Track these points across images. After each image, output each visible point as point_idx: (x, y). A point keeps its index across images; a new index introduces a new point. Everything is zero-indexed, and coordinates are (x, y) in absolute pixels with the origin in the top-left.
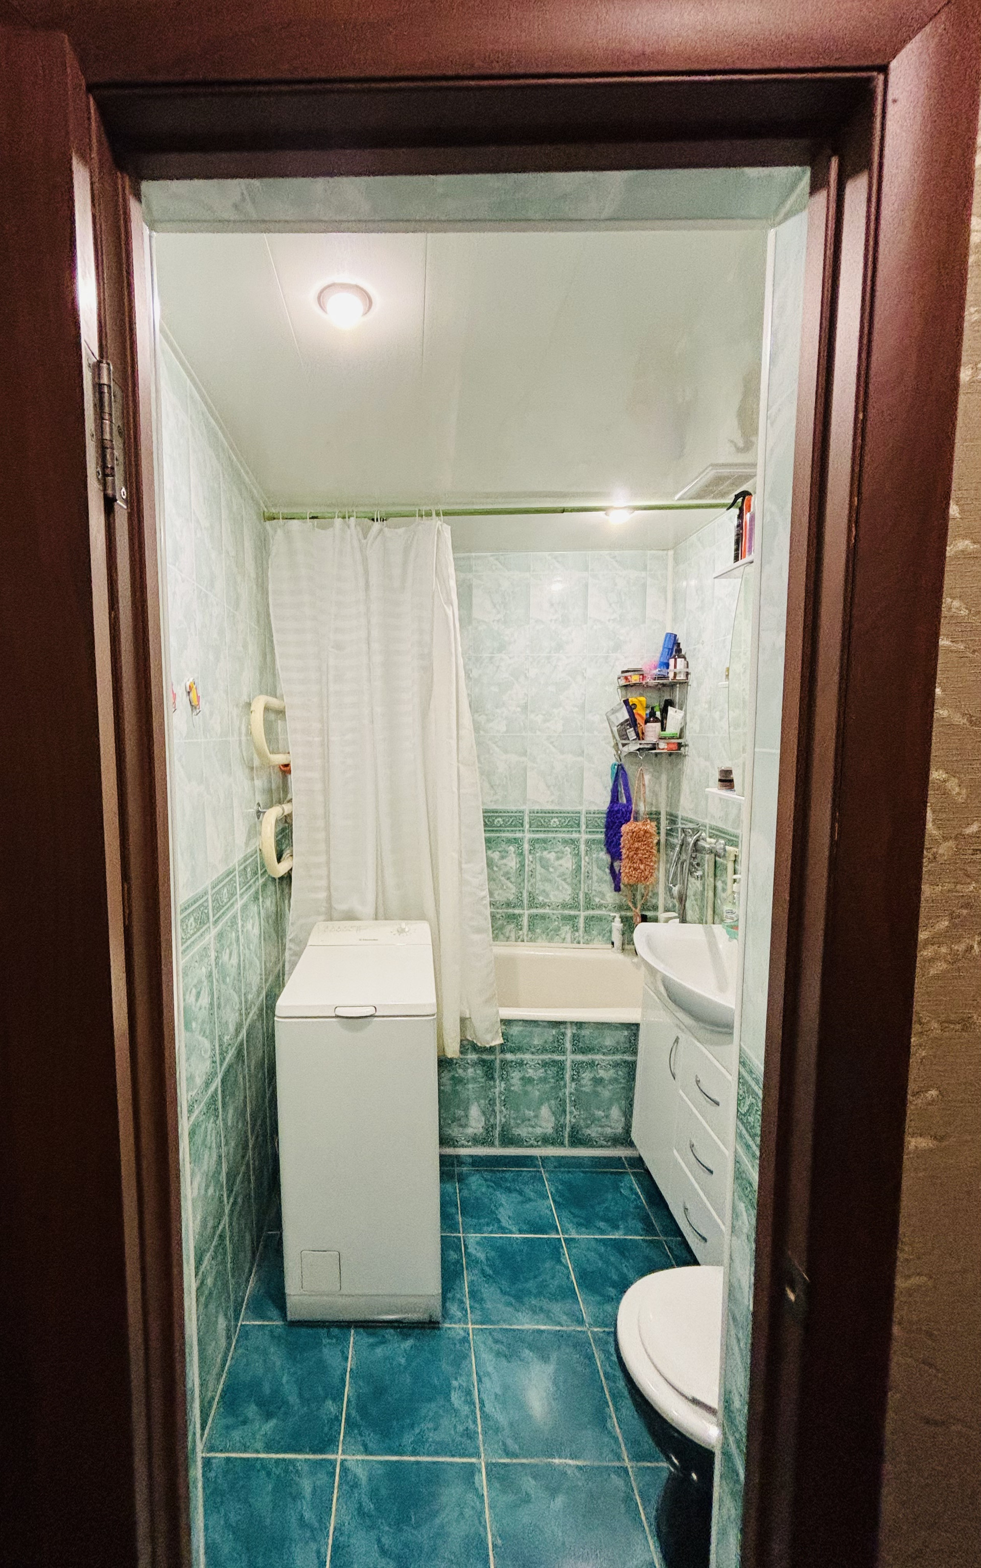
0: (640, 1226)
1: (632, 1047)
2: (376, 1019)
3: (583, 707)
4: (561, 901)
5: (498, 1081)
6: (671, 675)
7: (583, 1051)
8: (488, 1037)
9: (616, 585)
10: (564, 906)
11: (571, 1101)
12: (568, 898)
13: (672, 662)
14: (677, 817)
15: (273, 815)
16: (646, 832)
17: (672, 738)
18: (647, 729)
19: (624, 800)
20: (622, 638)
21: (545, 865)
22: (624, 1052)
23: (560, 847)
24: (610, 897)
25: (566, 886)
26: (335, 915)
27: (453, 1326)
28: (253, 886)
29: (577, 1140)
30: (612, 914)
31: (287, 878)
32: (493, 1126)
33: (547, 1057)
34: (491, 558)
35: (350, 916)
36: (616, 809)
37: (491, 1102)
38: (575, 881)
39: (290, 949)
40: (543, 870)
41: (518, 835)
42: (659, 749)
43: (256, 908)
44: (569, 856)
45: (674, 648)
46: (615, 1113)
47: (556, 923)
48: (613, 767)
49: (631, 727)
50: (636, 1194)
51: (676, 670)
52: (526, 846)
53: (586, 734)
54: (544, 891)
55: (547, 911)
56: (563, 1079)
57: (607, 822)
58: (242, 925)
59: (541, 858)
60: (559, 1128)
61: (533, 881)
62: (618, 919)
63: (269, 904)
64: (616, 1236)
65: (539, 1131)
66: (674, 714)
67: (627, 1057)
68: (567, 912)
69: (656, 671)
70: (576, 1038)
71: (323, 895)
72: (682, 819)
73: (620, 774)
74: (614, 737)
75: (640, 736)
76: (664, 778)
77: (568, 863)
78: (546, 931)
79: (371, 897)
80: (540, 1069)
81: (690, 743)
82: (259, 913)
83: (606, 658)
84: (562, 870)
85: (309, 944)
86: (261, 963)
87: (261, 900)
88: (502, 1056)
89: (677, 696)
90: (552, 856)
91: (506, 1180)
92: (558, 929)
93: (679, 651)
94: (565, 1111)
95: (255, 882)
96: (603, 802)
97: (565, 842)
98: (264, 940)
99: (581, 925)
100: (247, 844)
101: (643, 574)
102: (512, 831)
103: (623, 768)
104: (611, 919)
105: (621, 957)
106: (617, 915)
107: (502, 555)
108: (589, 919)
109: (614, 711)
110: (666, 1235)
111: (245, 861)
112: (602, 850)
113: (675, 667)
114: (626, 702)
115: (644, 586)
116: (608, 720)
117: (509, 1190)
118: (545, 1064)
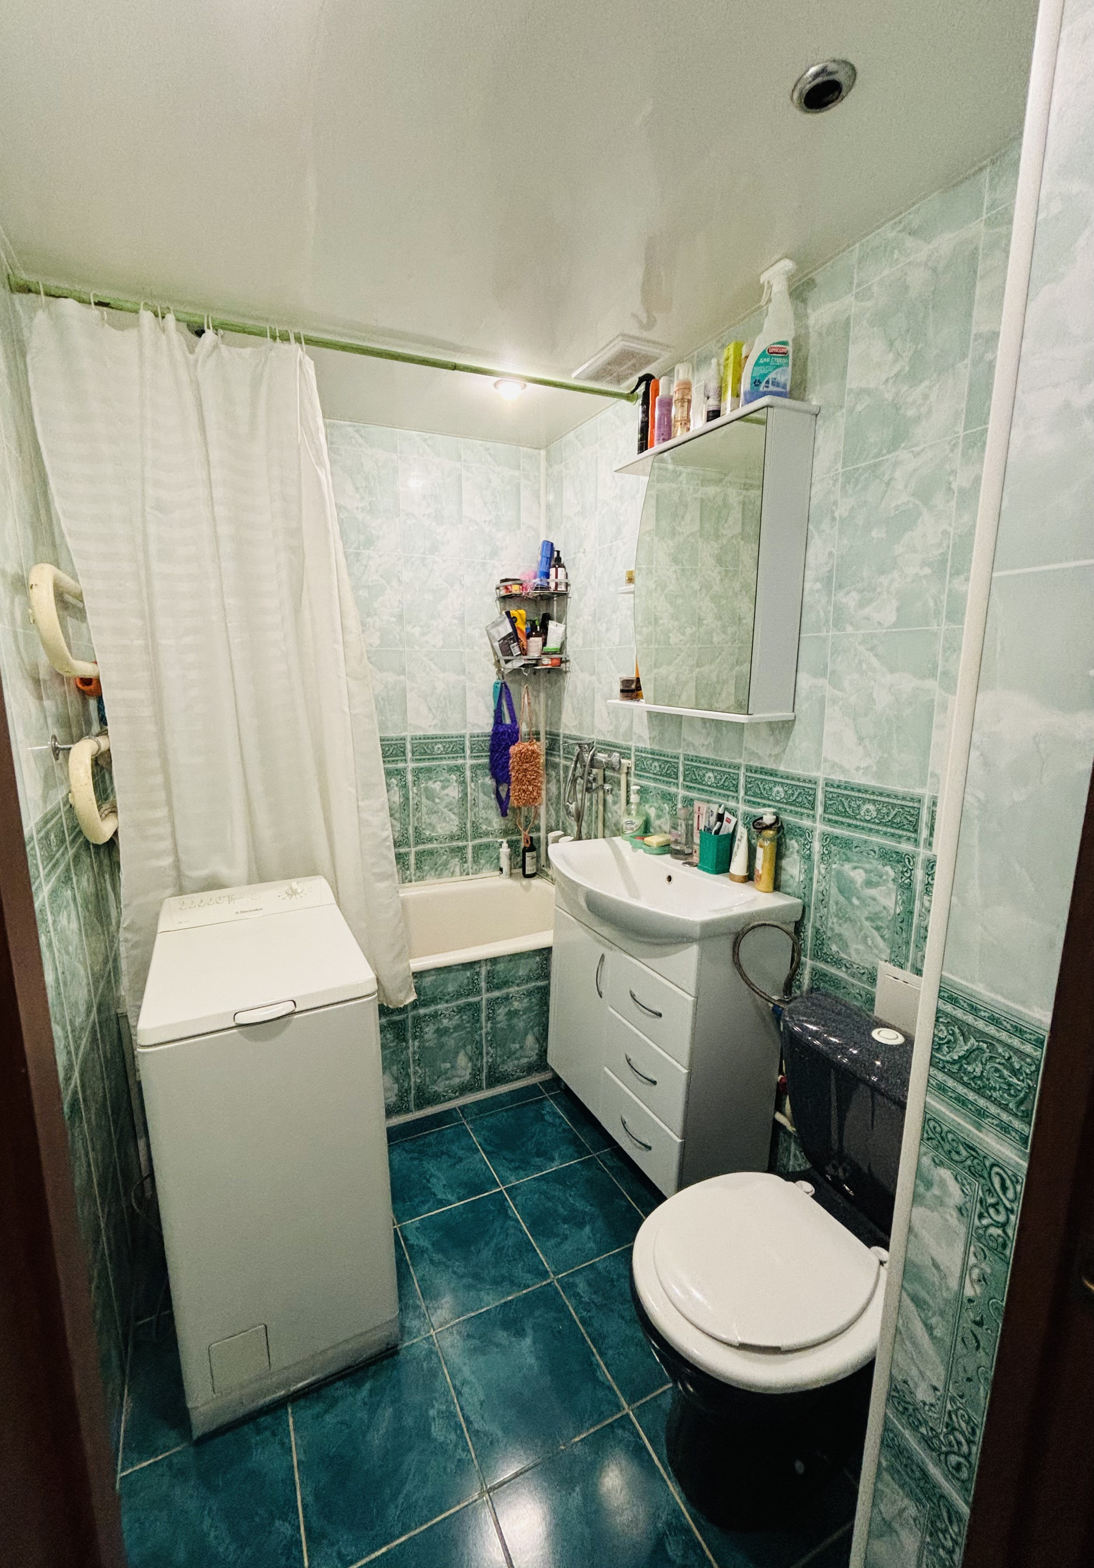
0: (571, 1150)
1: (544, 972)
2: (296, 1016)
3: (462, 619)
4: (448, 833)
5: (410, 1041)
6: (552, 585)
7: (498, 987)
8: (401, 996)
9: (490, 481)
10: (452, 838)
11: (487, 1041)
12: (455, 829)
13: (552, 571)
14: (558, 735)
15: (83, 753)
16: (533, 752)
17: (555, 653)
18: (531, 644)
19: (508, 721)
20: (498, 544)
21: (431, 796)
22: (537, 979)
23: (446, 775)
24: (497, 822)
25: (453, 817)
26: (186, 883)
27: (415, 1341)
28: (62, 861)
29: (495, 1078)
30: (500, 840)
31: (112, 844)
32: (408, 1091)
33: (461, 1002)
34: (350, 429)
35: (212, 884)
36: (501, 730)
37: (404, 1066)
38: (462, 810)
39: (126, 940)
40: (430, 803)
41: (400, 765)
42: (543, 665)
43: (69, 892)
44: (455, 784)
45: (553, 558)
46: (530, 1040)
47: (445, 857)
48: (495, 687)
49: (514, 642)
50: (560, 1117)
51: (557, 580)
52: (410, 777)
53: (468, 650)
54: (430, 824)
55: (434, 845)
56: (478, 1021)
57: (492, 745)
58: (54, 922)
59: (426, 789)
60: (476, 1072)
61: (418, 815)
62: (505, 845)
63: (85, 882)
64: (555, 1167)
65: (456, 1081)
66: (556, 628)
67: (541, 983)
68: (455, 844)
69: (537, 581)
70: (490, 975)
71: (167, 861)
72: (564, 737)
73: (503, 693)
74: (495, 654)
75: (524, 652)
76: (542, 695)
77: (453, 792)
78: (434, 867)
79: (241, 855)
80: (454, 1016)
81: (571, 658)
82: (75, 899)
83: (484, 564)
84: (447, 800)
85: (160, 929)
86: (86, 970)
87: (74, 880)
88: (414, 1012)
89: (555, 610)
90: (437, 786)
91: (430, 1145)
92: (446, 864)
93: (558, 559)
94: (481, 1054)
95: (63, 854)
96: (485, 724)
97: (451, 770)
98: (87, 936)
99: (470, 856)
100: (45, 798)
101: (517, 473)
102: (393, 761)
103: (506, 687)
104: (497, 845)
105: (510, 882)
106: (505, 841)
107: (363, 427)
108: (477, 849)
109: (495, 624)
110: (596, 1150)
111: (46, 822)
112: (487, 775)
113: (557, 577)
114: (508, 614)
115: (518, 486)
116: (489, 634)
117: (436, 1156)
118: (460, 1010)
